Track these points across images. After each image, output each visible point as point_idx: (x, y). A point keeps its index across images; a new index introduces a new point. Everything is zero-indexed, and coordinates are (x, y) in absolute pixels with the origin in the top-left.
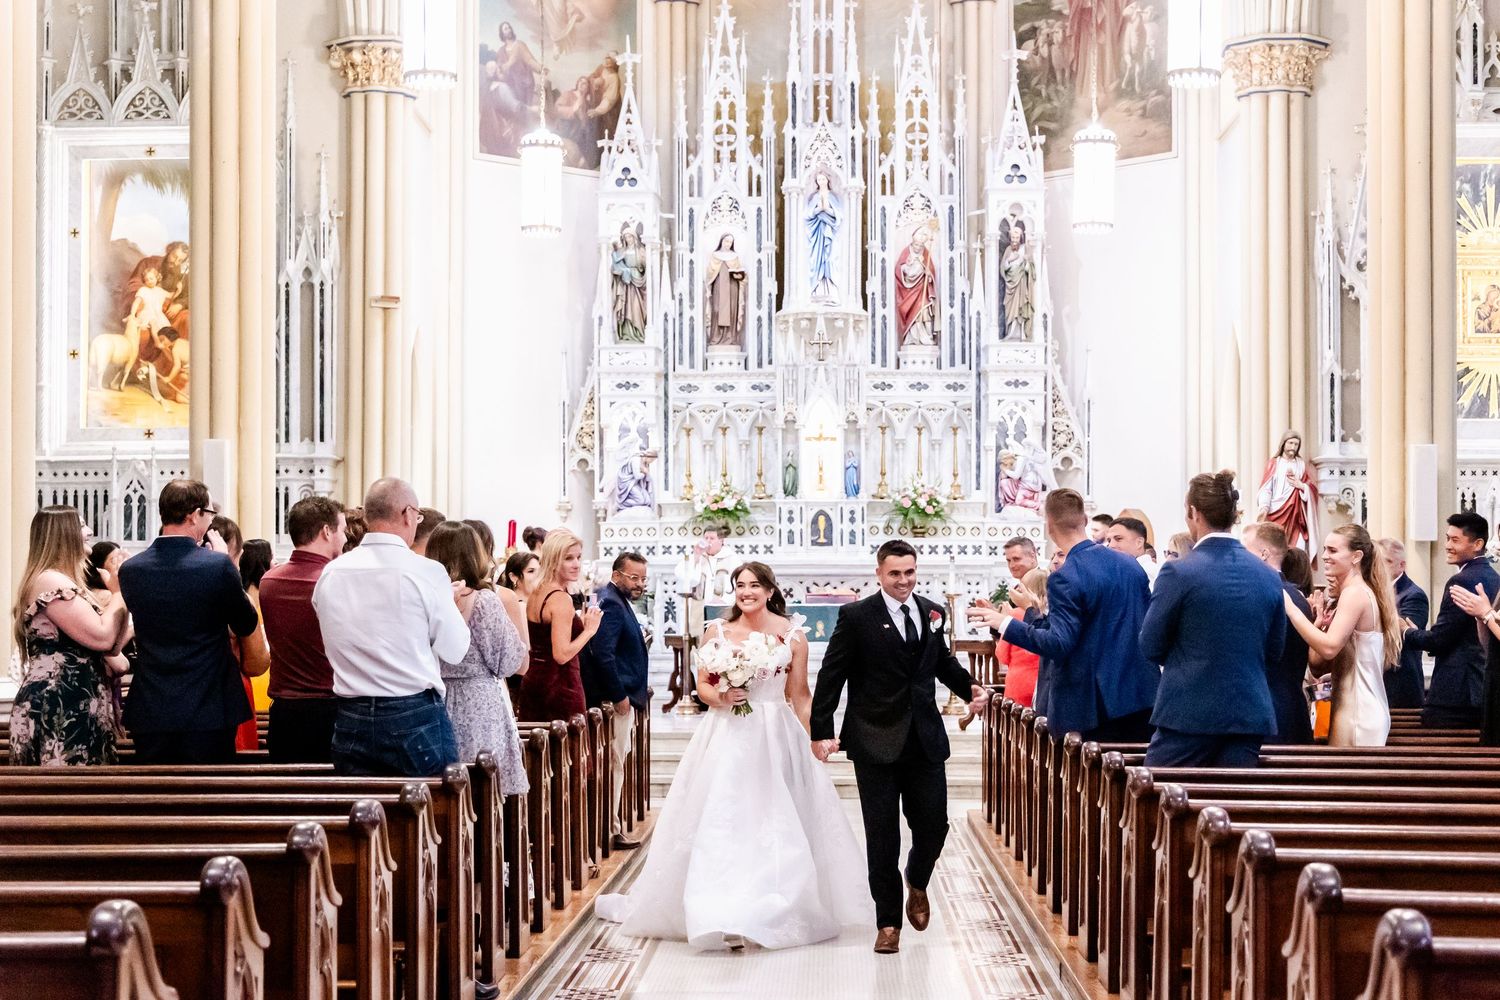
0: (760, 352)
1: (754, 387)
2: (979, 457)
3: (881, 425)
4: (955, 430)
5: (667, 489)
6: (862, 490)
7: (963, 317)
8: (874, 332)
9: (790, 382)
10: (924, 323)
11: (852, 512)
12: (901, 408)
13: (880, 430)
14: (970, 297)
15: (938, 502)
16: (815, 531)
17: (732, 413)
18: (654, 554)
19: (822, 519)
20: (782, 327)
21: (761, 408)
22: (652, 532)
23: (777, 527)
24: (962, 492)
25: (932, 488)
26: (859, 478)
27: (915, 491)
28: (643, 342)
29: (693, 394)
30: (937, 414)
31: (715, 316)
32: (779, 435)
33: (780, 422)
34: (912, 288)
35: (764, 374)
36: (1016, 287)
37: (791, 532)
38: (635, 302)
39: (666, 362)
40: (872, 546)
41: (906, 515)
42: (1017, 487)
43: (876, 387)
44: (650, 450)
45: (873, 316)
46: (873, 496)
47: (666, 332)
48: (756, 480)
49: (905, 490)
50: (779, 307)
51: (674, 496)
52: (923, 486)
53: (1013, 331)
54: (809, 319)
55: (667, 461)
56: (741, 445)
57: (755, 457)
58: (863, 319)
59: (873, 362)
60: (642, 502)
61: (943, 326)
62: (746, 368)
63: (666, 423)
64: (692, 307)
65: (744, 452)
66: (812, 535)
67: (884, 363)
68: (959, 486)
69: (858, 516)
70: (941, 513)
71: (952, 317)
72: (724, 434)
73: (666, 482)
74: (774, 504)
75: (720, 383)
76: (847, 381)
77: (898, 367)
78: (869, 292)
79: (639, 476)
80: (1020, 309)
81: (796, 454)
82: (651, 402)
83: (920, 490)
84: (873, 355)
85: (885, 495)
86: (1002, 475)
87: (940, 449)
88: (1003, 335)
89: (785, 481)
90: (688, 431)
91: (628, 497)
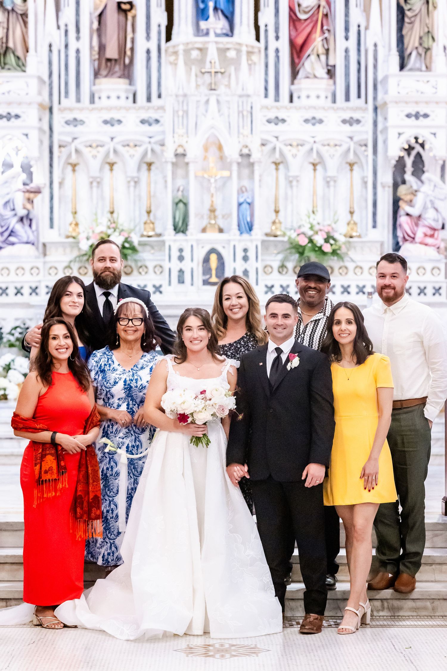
0: (149, 86)
1: (143, 122)
2: (375, 194)
3: (274, 160)
4: (351, 165)
5: (52, 227)
6: (256, 227)
7: (359, 50)
8: (267, 66)
9: (181, 113)
10: (318, 56)
11: (245, 250)
12: (295, 144)
13: (273, 166)
14: (367, 28)
15: (334, 240)
16: (207, 270)
17: (120, 148)
18: (37, 294)
19: (213, 258)
20: (172, 58)
21: (150, 143)
22: (35, 271)
23: (167, 265)
24: (359, 230)
25: (329, 225)
26: (252, 215)
27: (311, 228)
28: (24, 71)
29: (80, 128)
30: (332, 150)
31: (102, 48)
32: (169, 167)
33: (169, 155)
34: (306, 20)
35: (153, 108)
36: (416, 15)
37: (181, 271)
38: (17, 30)
39: (51, 94)
40: (266, 286)
41: (301, 254)
42: (417, 225)
43: (269, 121)
44: (33, 186)
45: (266, 48)
46: (267, 235)
47: (50, 63)
48: (145, 217)
49: (300, 227)
50: (169, 38)
51: (60, 235)
52: (318, 224)
53: (413, 61)
54: (200, 49)
55: (52, 198)
56: (129, 182)
57: (144, 194)
58: (256, 50)
59: (266, 96)
60: (25, 240)
61: (337, 59)
62: (134, 101)
63: (51, 158)
64: (78, 38)
65: (132, 189)
66: (204, 273)
67: (277, 98)
68: (355, 224)
69: (251, 254)
70: (339, 252)
71: (347, 51)
72: (111, 170)
73: (51, 219)
74: (163, 242)
75: (107, 117)
76: (240, 112)
77: (291, 101)
78: (261, 24)
79: (22, 212)
80: (421, 38)
81: (185, 191)
82: (34, 135)
83: (317, 228)
84: (266, 89)
85: (278, 233)
86: (401, 212)
87: (335, 186)
88: (402, 67)
89: (174, 218)
90: (74, 166)
91: (10, 235)
